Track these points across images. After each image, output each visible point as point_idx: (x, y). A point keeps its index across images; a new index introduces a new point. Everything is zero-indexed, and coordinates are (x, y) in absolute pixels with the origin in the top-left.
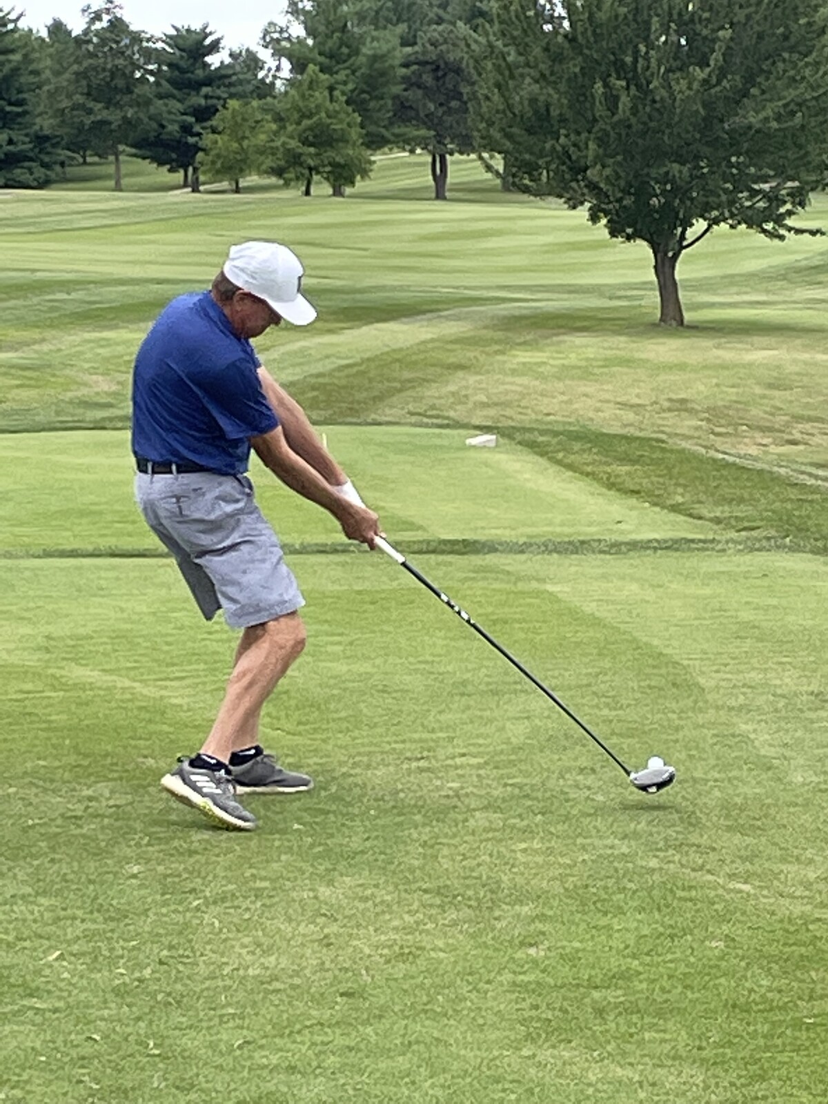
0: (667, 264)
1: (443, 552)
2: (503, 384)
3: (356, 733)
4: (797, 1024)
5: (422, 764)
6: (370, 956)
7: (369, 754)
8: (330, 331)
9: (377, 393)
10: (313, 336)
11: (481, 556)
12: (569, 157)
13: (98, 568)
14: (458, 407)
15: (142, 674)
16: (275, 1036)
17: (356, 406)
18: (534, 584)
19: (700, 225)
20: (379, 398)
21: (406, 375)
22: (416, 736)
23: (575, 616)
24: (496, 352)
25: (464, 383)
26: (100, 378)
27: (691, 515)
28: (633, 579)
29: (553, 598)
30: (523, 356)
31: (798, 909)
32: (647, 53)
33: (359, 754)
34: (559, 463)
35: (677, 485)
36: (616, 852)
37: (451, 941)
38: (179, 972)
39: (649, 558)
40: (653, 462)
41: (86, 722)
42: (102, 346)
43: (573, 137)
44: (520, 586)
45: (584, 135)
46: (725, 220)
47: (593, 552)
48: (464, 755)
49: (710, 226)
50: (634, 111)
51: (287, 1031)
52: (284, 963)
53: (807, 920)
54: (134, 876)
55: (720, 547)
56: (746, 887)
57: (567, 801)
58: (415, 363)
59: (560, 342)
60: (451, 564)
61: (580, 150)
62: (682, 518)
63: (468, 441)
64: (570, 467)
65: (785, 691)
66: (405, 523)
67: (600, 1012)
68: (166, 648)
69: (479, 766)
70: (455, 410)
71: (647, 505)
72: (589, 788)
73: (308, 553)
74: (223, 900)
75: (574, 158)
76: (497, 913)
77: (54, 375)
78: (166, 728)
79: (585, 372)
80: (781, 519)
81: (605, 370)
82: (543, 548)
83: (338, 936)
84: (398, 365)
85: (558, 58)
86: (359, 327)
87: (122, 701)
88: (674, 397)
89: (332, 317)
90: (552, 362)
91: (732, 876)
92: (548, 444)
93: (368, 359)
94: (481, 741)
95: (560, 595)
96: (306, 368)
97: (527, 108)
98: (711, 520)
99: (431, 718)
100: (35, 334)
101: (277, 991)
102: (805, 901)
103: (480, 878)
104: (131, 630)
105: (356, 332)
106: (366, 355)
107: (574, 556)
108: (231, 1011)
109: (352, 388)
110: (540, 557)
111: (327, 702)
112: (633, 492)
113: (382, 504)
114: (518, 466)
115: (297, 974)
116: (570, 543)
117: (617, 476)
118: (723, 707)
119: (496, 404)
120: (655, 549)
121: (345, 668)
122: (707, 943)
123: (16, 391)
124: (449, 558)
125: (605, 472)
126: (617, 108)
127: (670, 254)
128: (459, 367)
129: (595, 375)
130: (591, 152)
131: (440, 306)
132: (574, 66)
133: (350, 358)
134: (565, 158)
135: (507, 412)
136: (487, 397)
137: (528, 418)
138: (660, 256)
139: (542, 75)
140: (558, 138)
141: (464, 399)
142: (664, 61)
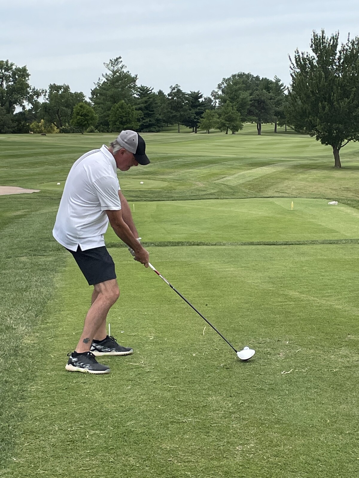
0: (337, 151)
2: (298, 183)
8: (249, 169)
10: (244, 171)
12: (312, 123)
14: (288, 190)
17: (261, 189)
19: (346, 141)
20: (267, 187)
21: (273, 181)
24: (295, 175)
25: (288, 183)
26: (199, 183)
30: (301, 176)
32: (334, 95)
42: (191, 174)
43: (313, 118)
45: (316, 117)
46: (353, 139)
49: (348, 141)
50: (330, 110)
58: (274, 178)
59: (310, 172)
61: (314, 121)
63: (329, 203)
70: (288, 191)
77: (186, 182)
79: (320, 181)
81: (324, 180)
84: (269, 178)
85: (308, 97)
86: (256, 168)
88: (344, 187)
89: (248, 165)
90: (310, 177)
92: (352, 204)
93: (261, 177)
96: (245, 179)
97: (300, 110)
100: (172, 170)
104: (295, 275)
105: (255, 170)
106: (260, 176)
109: (259, 185)
113: (319, 224)
114: (350, 211)
119: (298, 189)
123: (178, 187)
126: (325, 110)
127: (337, 149)
128: (286, 179)
129: (322, 181)
130: (318, 121)
131: (275, 163)
132: (313, 99)
133: (256, 176)
134: (310, 123)
135: (302, 191)
136: (295, 187)
137: (307, 193)
138: (335, 149)
139: (304, 101)
140: (309, 118)
141: (289, 188)
142: (337, 97)
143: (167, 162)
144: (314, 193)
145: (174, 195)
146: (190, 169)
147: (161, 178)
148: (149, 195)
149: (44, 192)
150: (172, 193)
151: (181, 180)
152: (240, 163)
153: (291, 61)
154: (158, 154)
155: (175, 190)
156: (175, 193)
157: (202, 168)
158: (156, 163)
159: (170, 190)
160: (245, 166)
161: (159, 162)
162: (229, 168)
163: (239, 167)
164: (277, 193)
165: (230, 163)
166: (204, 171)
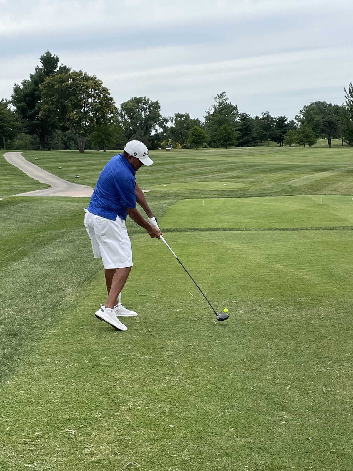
8: (312, 174)
10: (309, 175)
15: (294, 267)
20: (323, 187)
24: (346, 178)
25: (340, 184)
26: (268, 184)
41: (282, 284)
42: (268, 177)
68: (298, 258)
70: (339, 190)
77: (259, 184)
86: (318, 173)
87: (290, 276)
89: (312, 171)
96: (308, 181)
100: (254, 175)
104: (288, 253)
106: (320, 178)
111: (346, 278)
113: (337, 214)
119: (347, 188)
121: (348, 266)
123: (252, 187)
128: (339, 181)
131: (334, 168)
135: (350, 190)
141: (341, 187)
143: (251, 169)
145: (247, 194)
146: (267, 174)
147: (242, 181)
148: (228, 193)
149: (153, 192)
150: (245, 192)
151: (255, 183)
152: (307, 169)
153: (346, 92)
154: (246, 163)
155: (249, 189)
157: (277, 173)
158: (243, 170)
159: (244, 190)
160: (310, 171)
161: (246, 169)
162: (297, 173)
163: (305, 172)
164: (331, 191)
165: (299, 169)
166: (278, 175)
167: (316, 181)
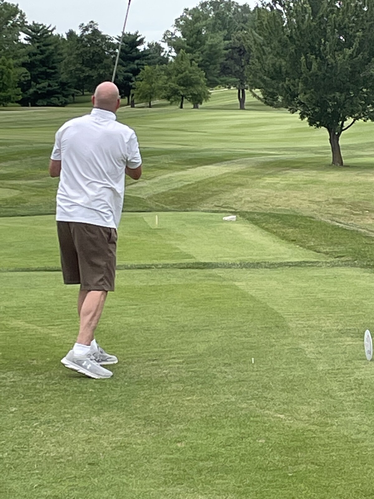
0: (335, 136)
1: (193, 268)
2: (258, 192)
3: (129, 349)
4: (286, 476)
5: (155, 362)
6: (107, 447)
7: (132, 358)
8: (183, 169)
9: (200, 197)
10: (174, 172)
11: (210, 270)
12: (290, 90)
13: (38, 276)
14: (237, 203)
15: (43, 323)
16: (53, 483)
17: (191, 203)
18: (230, 283)
19: (350, 120)
20: (202, 199)
21: (215, 189)
22: (155, 350)
23: (244, 296)
24: (257, 178)
25: (241, 192)
27: (315, 251)
28: (276, 279)
29: (237, 288)
30: (268, 180)
31: (301, 425)
32: (325, 43)
33: (128, 358)
34: (263, 228)
35: (313, 237)
36: (229, 401)
37: (144, 440)
38: (19, 454)
39: (287, 269)
40: (305, 227)
41: (11, 345)
43: (292, 81)
44: (225, 283)
45: (297, 80)
46: (361, 118)
47: (262, 268)
48: (174, 358)
49: (354, 120)
50: (320, 69)
51: (59, 480)
52: (68, 450)
53: (304, 430)
54: (12, 412)
55: (320, 264)
56: (282, 416)
57: (215, 378)
58: (220, 183)
59: (287, 173)
60: (196, 273)
61: (295, 86)
62: (311, 252)
63: (224, 218)
64: (267, 229)
65: (326, 328)
66: (187, 255)
67: (200, 471)
68: (57, 311)
69: (180, 363)
70: (236, 204)
71: (298, 246)
72: (226, 372)
73: (133, 269)
74: (48, 423)
75: (292, 90)
76: (168, 428)
78: (47, 347)
79: (296, 187)
80: (355, 253)
81: (305, 186)
82: (239, 266)
83: (94, 438)
84: (211, 184)
85: (285, 46)
86: (196, 167)
87: (31, 335)
88: (335, 197)
89: (184, 163)
90: (281, 182)
91: (276, 411)
92: (260, 219)
93: (199, 182)
94: (184, 352)
95: (240, 287)
96: (169, 186)
97: (271, 68)
98: (324, 253)
99: (165, 342)
101: (61, 463)
102: (306, 422)
103: (164, 412)
104: (43, 304)
105: (193, 170)
106: (198, 180)
107: (252, 269)
108: (37, 472)
109: (190, 194)
110: (236, 270)
111: (121, 335)
112: (293, 241)
113: (178, 247)
114: (243, 229)
115: (71, 455)
116: (253, 263)
117: (288, 233)
118: (296, 336)
119: (254, 201)
120: (290, 266)
121: (133, 320)
122: (257, 441)
123: (33, 198)
124: (196, 270)
125: (282, 232)
126: (311, 68)
127: (337, 133)
128: (240, 185)
129: (300, 188)
130: (300, 88)
131: (233, 158)
132: (292, 49)
133: (190, 181)
134: (288, 90)
135: (259, 205)
136: (251, 198)
137: (269, 208)
138: (332, 134)
139: (278, 53)
140: (285, 81)
141: (240, 199)
142: (332, 46)
144: (280, 207)
147: (13, 185)
150: (16, 208)
151: (43, 188)
152: (172, 159)
154: (34, 145)
155: (25, 203)
156: (23, 207)
158: (24, 161)
159: (15, 203)
160: (178, 164)
161: (31, 157)
162: (150, 167)
163: (167, 166)
165: (156, 158)
167: (189, 185)
